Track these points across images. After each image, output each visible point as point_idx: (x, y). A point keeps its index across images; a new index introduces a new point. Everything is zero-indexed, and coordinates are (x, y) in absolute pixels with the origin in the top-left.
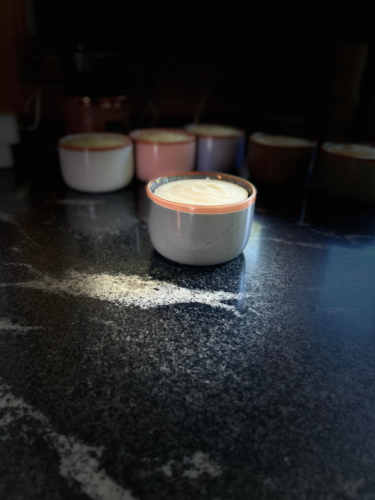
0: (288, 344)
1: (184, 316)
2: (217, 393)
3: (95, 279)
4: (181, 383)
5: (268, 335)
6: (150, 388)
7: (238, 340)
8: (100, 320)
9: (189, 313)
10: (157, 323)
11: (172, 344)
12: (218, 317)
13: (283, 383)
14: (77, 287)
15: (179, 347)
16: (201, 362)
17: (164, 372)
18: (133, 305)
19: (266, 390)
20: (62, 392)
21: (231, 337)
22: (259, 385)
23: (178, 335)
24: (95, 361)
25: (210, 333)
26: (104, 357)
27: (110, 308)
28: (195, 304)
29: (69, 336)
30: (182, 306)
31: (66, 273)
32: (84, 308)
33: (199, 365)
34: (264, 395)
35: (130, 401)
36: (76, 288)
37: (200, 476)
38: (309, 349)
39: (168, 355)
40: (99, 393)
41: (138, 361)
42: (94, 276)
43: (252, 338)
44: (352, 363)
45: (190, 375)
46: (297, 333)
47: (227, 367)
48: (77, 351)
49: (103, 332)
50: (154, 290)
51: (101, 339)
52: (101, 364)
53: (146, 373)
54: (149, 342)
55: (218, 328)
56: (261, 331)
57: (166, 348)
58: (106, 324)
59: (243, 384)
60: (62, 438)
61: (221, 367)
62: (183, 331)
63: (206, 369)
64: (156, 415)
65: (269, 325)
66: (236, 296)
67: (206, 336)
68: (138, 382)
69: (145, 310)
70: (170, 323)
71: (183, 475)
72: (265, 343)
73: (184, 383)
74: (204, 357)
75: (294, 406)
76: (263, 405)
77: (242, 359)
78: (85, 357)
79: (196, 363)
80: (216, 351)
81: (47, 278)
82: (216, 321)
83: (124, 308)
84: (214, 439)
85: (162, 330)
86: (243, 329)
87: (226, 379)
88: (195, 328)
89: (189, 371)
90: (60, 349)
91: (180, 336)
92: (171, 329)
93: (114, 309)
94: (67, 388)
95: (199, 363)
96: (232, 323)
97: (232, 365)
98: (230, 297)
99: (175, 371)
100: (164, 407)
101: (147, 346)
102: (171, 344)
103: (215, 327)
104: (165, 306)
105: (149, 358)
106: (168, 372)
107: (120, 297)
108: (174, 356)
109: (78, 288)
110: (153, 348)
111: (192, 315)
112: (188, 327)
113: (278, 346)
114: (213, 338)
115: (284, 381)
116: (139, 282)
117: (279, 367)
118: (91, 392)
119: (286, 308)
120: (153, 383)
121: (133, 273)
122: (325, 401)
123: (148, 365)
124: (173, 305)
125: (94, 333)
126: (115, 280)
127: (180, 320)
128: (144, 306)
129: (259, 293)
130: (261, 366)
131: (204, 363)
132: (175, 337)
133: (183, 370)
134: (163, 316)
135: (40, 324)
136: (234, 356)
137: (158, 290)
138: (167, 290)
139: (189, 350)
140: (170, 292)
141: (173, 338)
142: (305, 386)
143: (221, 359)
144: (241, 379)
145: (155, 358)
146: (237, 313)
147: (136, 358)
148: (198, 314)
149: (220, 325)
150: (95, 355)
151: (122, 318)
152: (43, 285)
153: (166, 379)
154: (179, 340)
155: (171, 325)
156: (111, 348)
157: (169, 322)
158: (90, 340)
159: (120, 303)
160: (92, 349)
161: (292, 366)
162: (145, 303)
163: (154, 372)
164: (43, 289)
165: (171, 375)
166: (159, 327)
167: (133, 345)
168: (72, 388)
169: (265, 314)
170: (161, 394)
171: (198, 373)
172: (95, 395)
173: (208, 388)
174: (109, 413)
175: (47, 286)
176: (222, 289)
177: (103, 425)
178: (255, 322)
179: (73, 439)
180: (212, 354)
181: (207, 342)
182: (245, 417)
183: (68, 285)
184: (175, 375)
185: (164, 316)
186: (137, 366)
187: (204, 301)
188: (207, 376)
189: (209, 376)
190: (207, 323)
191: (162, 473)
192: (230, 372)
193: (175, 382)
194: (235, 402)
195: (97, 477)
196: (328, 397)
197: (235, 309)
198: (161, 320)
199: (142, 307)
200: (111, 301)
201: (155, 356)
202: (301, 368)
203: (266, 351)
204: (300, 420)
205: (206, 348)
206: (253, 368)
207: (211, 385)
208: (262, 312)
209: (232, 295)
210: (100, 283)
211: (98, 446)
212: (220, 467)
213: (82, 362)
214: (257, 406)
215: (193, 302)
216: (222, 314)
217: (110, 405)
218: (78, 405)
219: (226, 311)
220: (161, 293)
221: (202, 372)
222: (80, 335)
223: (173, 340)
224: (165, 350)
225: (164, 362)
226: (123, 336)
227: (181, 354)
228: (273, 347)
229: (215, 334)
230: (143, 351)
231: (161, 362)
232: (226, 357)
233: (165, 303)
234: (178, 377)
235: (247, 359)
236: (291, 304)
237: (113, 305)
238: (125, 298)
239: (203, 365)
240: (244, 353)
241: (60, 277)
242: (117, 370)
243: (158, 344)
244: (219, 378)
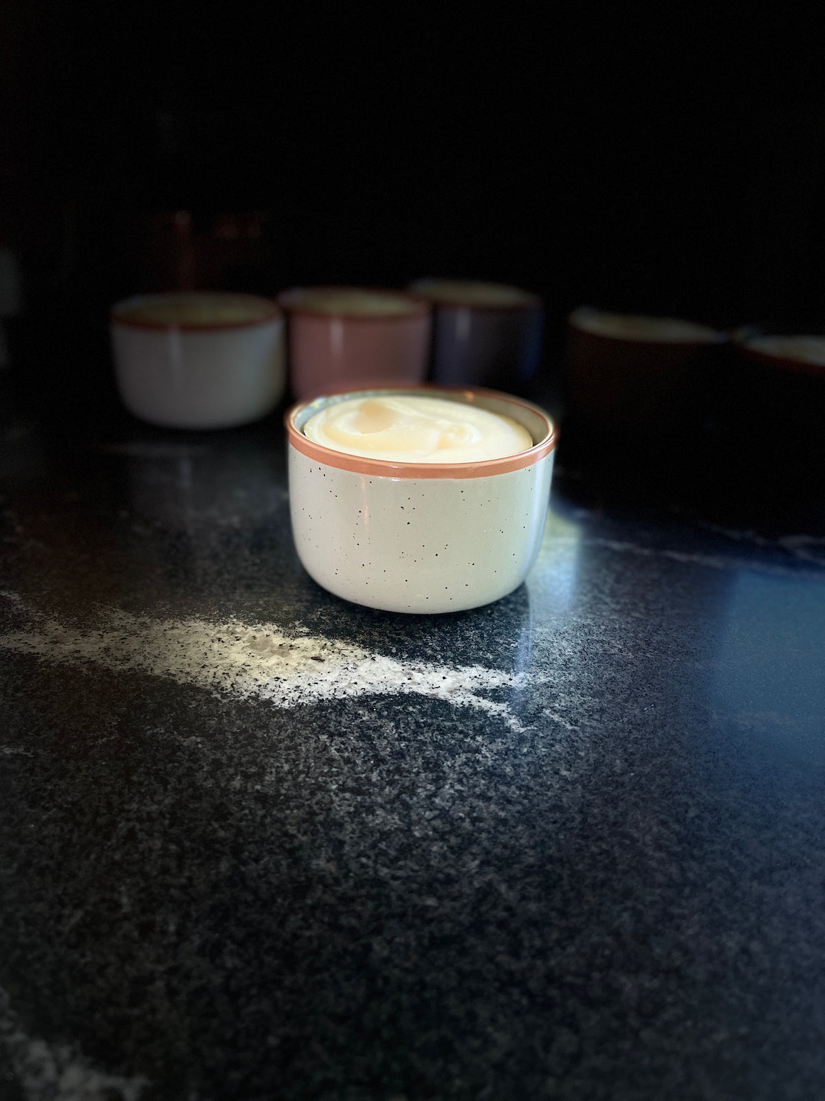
0: (641, 804)
1: (381, 727)
2: (455, 933)
3: (170, 632)
4: (363, 904)
5: (591, 781)
6: (280, 917)
7: (514, 793)
8: (171, 732)
9: (393, 719)
10: (313, 745)
11: (347, 800)
12: (466, 731)
13: (625, 909)
14: (122, 650)
15: (364, 807)
16: (417, 848)
17: (321, 874)
18: (256, 697)
19: (583, 926)
20: (52, 923)
21: (495, 785)
22: (563, 914)
24: (147, 841)
25: (444, 773)
26: (171, 831)
27: (199, 705)
28: (410, 697)
29: (87, 774)
30: (377, 702)
31: (100, 614)
32: (136, 702)
33: (413, 856)
34: (577, 941)
35: (226, 951)
36: (120, 652)
38: (693, 818)
39: (334, 827)
40: (146, 929)
41: (256, 842)
42: (167, 625)
43: (549, 788)
44: (805, 858)
45: (388, 884)
46: (663, 776)
47: (482, 863)
48: (104, 814)
49: (176, 764)
50: (311, 661)
51: (169, 784)
52: (161, 849)
53: (274, 874)
54: (290, 792)
55: (464, 760)
56: (573, 769)
57: (330, 809)
58: (185, 744)
59: (522, 909)
60: (38, 1050)
61: (467, 863)
62: (377, 765)
63: (429, 867)
64: (291, 991)
65: (595, 755)
66: (514, 678)
67: (433, 779)
68: (250, 898)
69: (286, 710)
70: (344, 744)
72: (582, 800)
73: (371, 905)
74: (426, 834)
75: (654, 975)
76: (573, 968)
77: (522, 841)
78: (122, 828)
80: (457, 820)
81: (53, 626)
82: (462, 741)
83: (234, 705)
84: (439, 1064)
85: (324, 764)
86: (528, 764)
87: (480, 896)
88: (408, 758)
89: (386, 871)
90: (60, 808)
91: (368, 779)
92: (348, 761)
93: (208, 706)
94: (66, 912)
95: (411, 850)
96: (500, 747)
97: (497, 857)
98: (498, 682)
99: (349, 871)
100: (313, 970)
101: (283, 803)
102: (344, 799)
103: (457, 756)
104: (337, 701)
105: (286, 834)
106: (331, 873)
107: (227, 677)
108: (348, 832)
109: (124, 653)
110: (298, 808)
111: (402, 726)
112: (390, 756)
113: (615, 808)
114: (452, 786)
115: (629, 904)
116: (277, 640)
117: (617, 865)
118: (127, 926)
119: (636, 712)
120: (290, 904)
121: (264, 619)
122: (736, 962)
123: (281, 854)
124: (356, 700)
125: (152, 766)
126: (218, 636)
127: (370, 738)
128: (284, 699)
129: (570, 674)
130: (569, 862)
131: (424, 851)
132: (357, 780)
133: (370, 869)
134: (330, 727)
135: (19, 742)
136: (502, 833)
137: (322, 661)
138: (342, 662)
139: (389, 817)
140: (352, 666)
141: (350, 783)
142: (684, 918)
143: (470, 840)
144: (518, 897)
145: (299, 836)
146: (513, 723)
147: (253, 834)
148: (417, 723)
149: (469, 751)
150: (148, 824)
151: (226, 731)
152: (40, 643)
154: (364, 788)
155: (346, 749)
156: (191, 806)
157: (342, 743)
158: (141, 784)
159: (225, 692)
160: (143, 808)
161: (650, 862)
162: (287, 694)
163: (295, 872)
164: (38, 653)
165: (337, 881)
166: (317, 755)
167: (246, 800)
168: (79, 914)
169: (583, 726)
170: (307, 933)
171: (408, 878)
172: (136, 934)
173: (432, 920)
174: (168, 985)
175: (51, 646)
176: (478, 660)
177: (149, 1017)
178: (557, 747)
179: (65, 1052)
180: (448, 828)
181: (436, 797)
182: (525, 1001)
183: (103, 645)
184: (347, 881)
185: (331, 725)
186: (253, 856)
187: (435, 691)
188: (429, 887)
189: (437, 885)
190: (438, 747)
192: (491, 875)
193: (346, 900)
194: (499, 958)
196: (745, 951)
197: (508, 713)
198: (324, 737)
199: (279, 702)
200: (204, 687)
201: (302, 830)
202: (674, 870)
203: (584, 821)
204: (668, 1015)
205: (431, 810)
206: (549, 867)
207: (441, 910)
208: (576, 721)
209: (504, 677)
210: (181, 640)
211: (129, 1074)
213: (114, 841)
214: (557, 973)
215: (406, 691)
216: (477, 724)
217: (171, 963)
218: (89, 959)
219: (486, 717)
220: (329, 670)
221: (418, 876)
222: (115, 771)
223: (349, 788)
224: (328, 815)
225: (323, 847)
226: (225, 775)
227: (366, 827)
228: (602, 810)
229: (455, 776)
230: (271, 816)
231: (316, 848)
232: (481, 836)
233: (335, 694)
234: (357, 887)
235: (536, 842)
236: (648, 701)
237: (207, 696)
238: (239, 679)
239: (422, 856)
240: (528, 825)
241: (84, 627)
242: (201, 864)
243: (311, 799)
244: (460, 891)
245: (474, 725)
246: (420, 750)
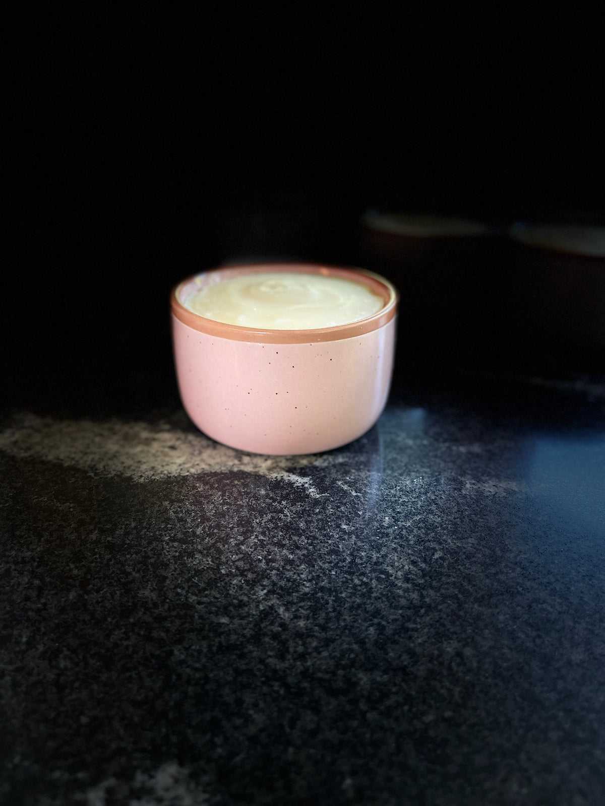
0: (399, 549)
1: (211, 495)
2: (238, 643)
3: (65, 430)
4: (172, 622)
5: (363, 533)
6: (107, 632)
7: (303, 541)
8: (52, 500)
9: (221, 490)
10: (157, 509)
11: (175, 548)
12: (275, 497)
13: (372, 625)
14: (28, 442)
15: (187, 552)
16: (221, 581)
17: (145, 600)
18: (120, 475)
19: (337, 637)
21: (290, 536)
22: (324, 628)
23: (191, 530)
24: (17, 577)
25: (253, 527)
26: (37, 570)
27: (77, 481)
28: (237, 474)
30: (211, 478)
31: (16, 417)
32: (30, 479)
33: (217, 587)
34: (331, 648)
35: (61, 656)
36: (25, 443)
38: (437, 559)
39: (161, 567)
41: (100, 578)
43: (331, 537)
44: (518, 587)
45: (194, 607)
46: (419, 528)
47: (269, 591)
49: (51, 523)
50: (166, 450)
51: (43, 537)
52: (27, 584)
53: (109, 600)
54: (133, 542)
55: (270, 518)
56: (351, 524)
57: (161, 554)
58: (61, 508)
59: (294, 625)
61: (258, 592)
62: (202, 523)
63: (227, 595)
64: (105, 685)
65: (370, 514)
67: (243, 532)
68: (87, 618)
69: (141, 484)
72: (354, 546)
73: (178, 622)
74: (230, 571)
75: (385, 672)
76: (324, 667)
77: (303, 576)
79: (212, 584)
80: (255, 561)
82: (271, 504)
83: (103, 480)
84: (208, 737)
85: (163, 522)
86: (317, 521)
87: (263, 616)
88: (227, 517)
89: (194, 598)
91: (194, 533)
92: (180, 520)
93: (83, 482)
95: (216, 583)
96: (299, 508)
97: (281, 588)
99: (167, 598)
100: (124, 669)
101: (126, 550)
102: (173, 546)
103: (265, 515)
104: (181, 477)
105: (124, 572)
106: (152, 600)
107: (101, 461)
108: (171, 571)
109: (28, 444)
110: (136, 553)
111: (227, 494)
112: (213, 516)
113: (378, 552)
114: (257, 537)
115: (376, 621)
116: (145, 434)
117: (372, 593)
119: (408, 482)
120: (117, 622)
122: (451, 662)
123: (117, 586)
124: (196, 476)
125: (33, 524)
126: (101, 432)
127: (201, 503)
128: (141, 476)
130: (336, 591)
131: (226, 583)
132: (185, 533)
133: (183, 597)
136: (288, 570)
137: (176, 449)
138: (190, 450)
139: (204, 560)
141: (179, 536)
142: (416, 631)
143: (263, 575)
144: (292, 616)
145: (134, 573)
146: (313, 492)
147: (99, 572)
148: (239, 492)
149: (275, 512)
150: (21, 565)
151: (93, 499)
153: (145, 613)
154: (189, 539)
156: (56, 553)
157: (180, 507)
158: (21, 537)
159: (97, 471)
160: (20, 554)
161: (398, 591)
162: (144, 473)
163: (125, 600)
165: (156, 605)
166: (159, 516)
167: (98, 548)
169: (365, 493)
170: (125, 643)
171: (210, 603)
173: (222, 633)
174: (13, 679)
178: (342, 508)
180: (247, 567)
181: (243, 545)
182: (282, 691)
183: (13, 439)
184: (163, 606)
185: (173, 495)
186: (95, 588)
187: (257, 470)
188: (225, 610)
189: (231, 608)
190: (252, 509)
192: (274, 601)
193: (159, 619)
194: (270, 660)
196: (459, 654)
197: (310, 484)
198: (166, 503)
199: (137, 478)
200: (83, 468)
201: (136, 569)
202: (415, 596)
203: (353, 561)
204: (390, 701)
205: (237, 554)
206: (319, 595)
207: (231, 626)
208: (360, 490)
212: (206, 796)
214: (311, 671)
215: (235, 469)
216: (284, 492)
217: (19, 664)
219: (292, 487)
220: (179, 455)
221: (218, 602)
222: (4, 528)
223: (178, 539)
224: (158, 558)
225: (150, 581)
226: (86, 530)
227: (185, 567)
228: (368, 554)
229: (261, 530)
230: (115, 559)
231: (144, 582)
232: (272, 572)
233: (181, 472)
234: (169, 610)
235: (313, 576)
236: (418, 475)
237: (84, 475)
238: (110, 463)
239: (224, 587)
240: (309, 565)
242: (56, 594)
243: (147, 547)
244: (248, 612)
245: (282, 493)
246: (238, 511)
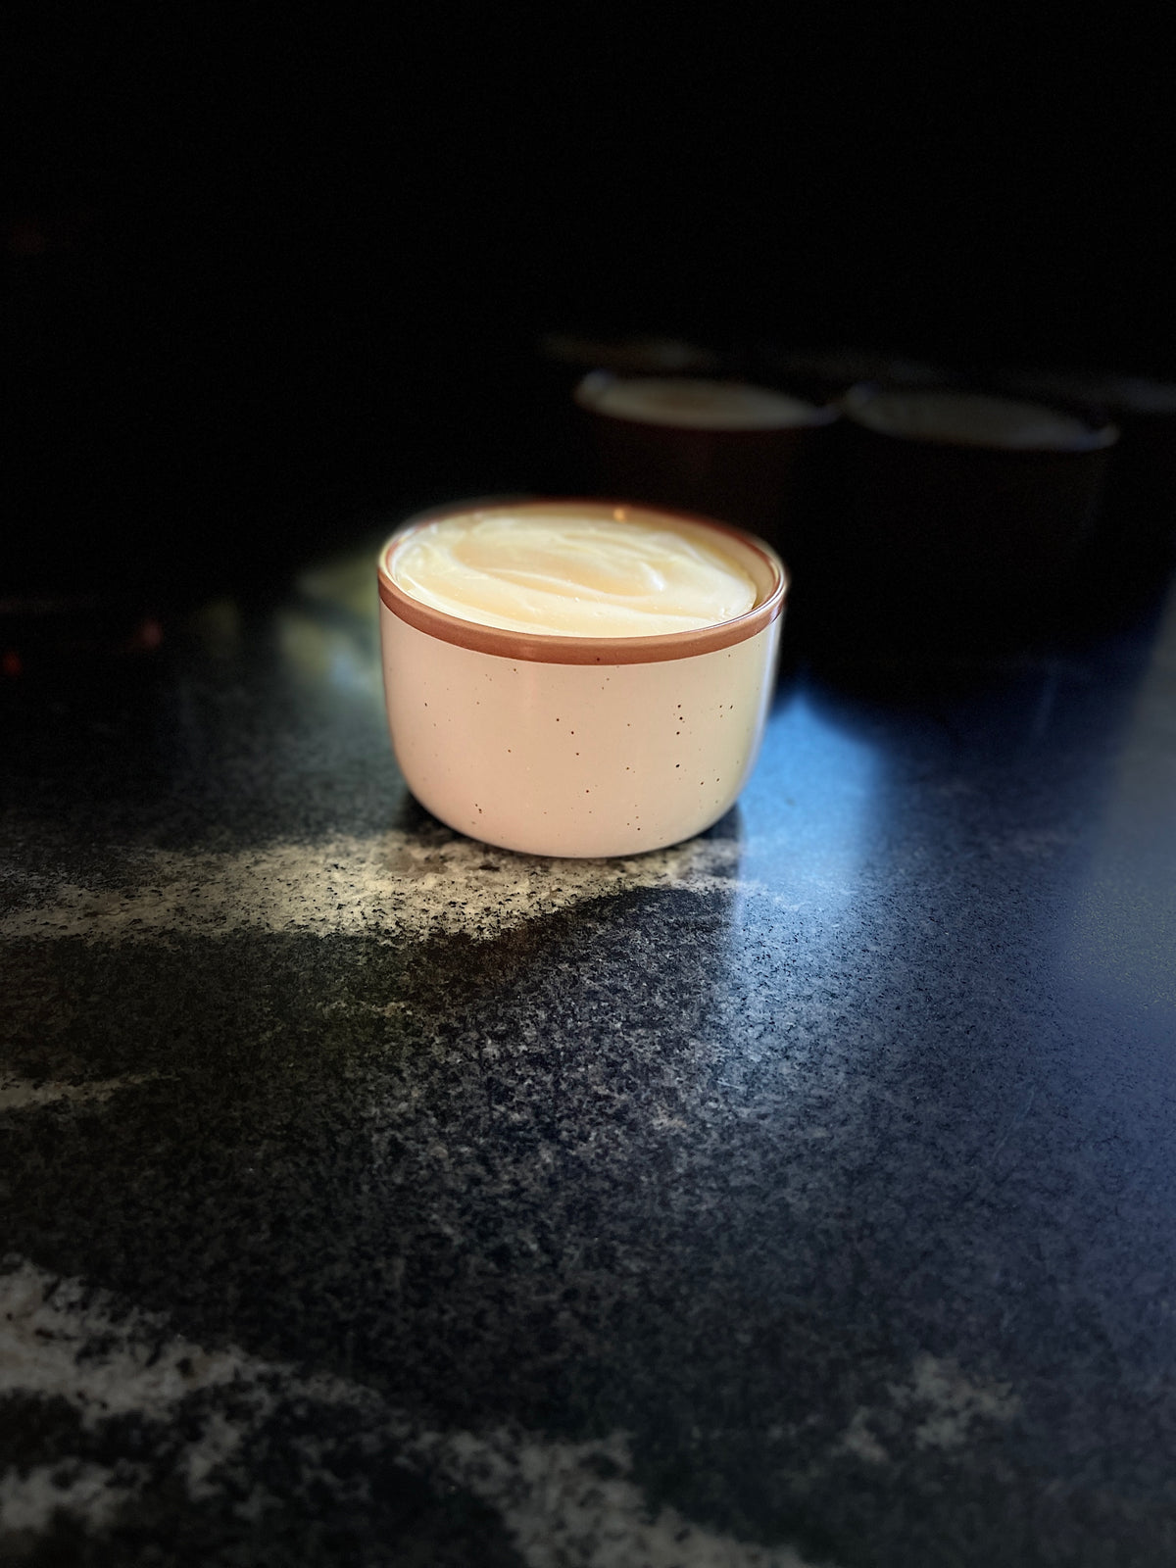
1: (628, 939)
2: (868, 1161)
3: (257, 869)
4: (745, 1156)
5: (908, 952)
6: (658, 1198)
8: (357, 1004)
9: (637, 927)
10: (558, 979)
11: (645, 1038)
14: (204, 906)
15: (670, 1041)
16: (764, 1075)
17: (672, 1134)
18: (442, 934)
20: (370, 1284)
22: (969, 1108)
24: (423, 1150)
26: (447, 1130)
27: (370, 959)
28: (639, 894)
29: (277, 1085)
30: (602, 909)
31: (133, 861)
33: (765, 1085)
35: (619, 1254)
36: (202, 909)
37: (969, 1431)
39: (651, 1075)
40: (502, 1257)
41: (567, 1117)
45: (757, 1125)
47: (848, 1074)
48: (340, 1131)
50: (481, 873)
51: (402, 1071)
52: (451, 1156)
53: (616, 1149)
54: (568, 1045)
56: (880, 942)
57: (631, 1053)
58: (387, 1014)
59: (923, 1115)
60: (466, 1445)
61: (831, 1078)
62: (653, 987)
63: (792, 1094)
64: (729, 1278)
65: (894, 920)
67: (731, 990)
68: (607, 1185)
69: (492, 942)
70: (596, 970)
71: (920, 1445)
72: (911, 975)
73: (755, 1155)
74: (765, 1056)
76: (1014, 1163)
77: (878, 1038)
78: (378, 1144)
79: (753, 1082)
80: (788, 1031)
81: (69, 891)
83: (418, 950)
85: (587, 1000)
87: (870, 1111)
88: (685, 970)
89: (746, 1110)
90: (272, 1137)
91: (654, 1007)
92: (613, 990)
93: (385, 959)
94: (380, 1265)
95: (759, 1079)
96: (784, 933)
97: (861, 1063)
99: (704, 1123)
100: (738, 1248)
101: (567, 1060)
102: (640, 1037)
104: (551, 917)
105: (597, 1097)
106: (684, 1130)
107: (382, 915)
108: (671, 1076)
109: (210, 910)
110: (591, 1061)
111: (651, 932)
112: (661, 973)
113: (952, 977)
114: (758, 992)
116: (418, 852)
118: (474, 1260)
120: (659, 1179)
121: (377, 827)
123: (608, 1123)
124: (573, 911)
125: (363, 1053)
126: (331, 861)
127: (623, 956)
128: (480, 929)
131: (774, 1076)
132: (641, 1010)
133: (727, 1114)
134: (563, 952)
135: (143, 1064)
136: (849, 1034)
137: (496, 869)
139: (709, 1047)
141: (635, 1016)
142: (1091, 1080)
143: (818, 1050)
144: (911, 1102)
145: (616, 1095)
147: (556, 1107)
148: (668, 924)
150: (410, 1129)
151: (431, 986)
152: (69, 920)
154: (656, 1019)
155: (602, 975)
156: (453, 1093)
158: (363, 1080)
159: (393, 935)
160: (389, 1110)
162: (479, 921)
163: (640, 1141)
164: (78, 935)
165: (697, 1137)
166: (572, 991)
167: (519, 1068)
168: (400, 1264)
170: (703, 1207)
172: (492, 1266)
173: (834, 1152)
174: (576, 1314)
175: (90, 921)
177: (579, 1358)
179: (502, 1435)
180: (784, 1042)
181: (747, 1009)
182: (987, 1213)
183: (169, 905)
184: (709, 1135)
185: (563, 950)
186: (574, 1134)
187: (664, 882)
188: (808, 1117)
189: (815, 1113)
191: (853, 1458)
192: (867, 1085)
193: (722, 1157)
194: (932, 1174)
195: (660, 1538)
198: (564, 967)
199: (476, 933)
200: (359, 935)
201: (614, 1088)
203: (928, 999)
204: (1134, 1186)
205: (752, 1026)
206: (923, 1060)
207: (836, 1139)
210: (282, 877)
211: (601, 1433)
213: (380, 1162)
214: (1000, 1173)
215: (629, 887)
217: (561, 1288)
218: (453, 1314)
220: (513, 879)
221: (787, 1107)
222: (315, 1071)
223: (637, 1023)
224: (634, 1061)
225: (653, 1101)
226: (470, 1043)
227: (689, 1065)
228: (940, 983)
229: (755, 980)
230: (564, 1079)
231: (644, 1105)
232: (828, 1043)
233: (543, 909)
234: (724, 1138)
235: (892, 1035)
237: (374, 946)
238: (401, 914)
239: (776, 1082)
241: (122, 882)
242: (516, 1161)
243: (599, 1047)
244: (844, 1112)
